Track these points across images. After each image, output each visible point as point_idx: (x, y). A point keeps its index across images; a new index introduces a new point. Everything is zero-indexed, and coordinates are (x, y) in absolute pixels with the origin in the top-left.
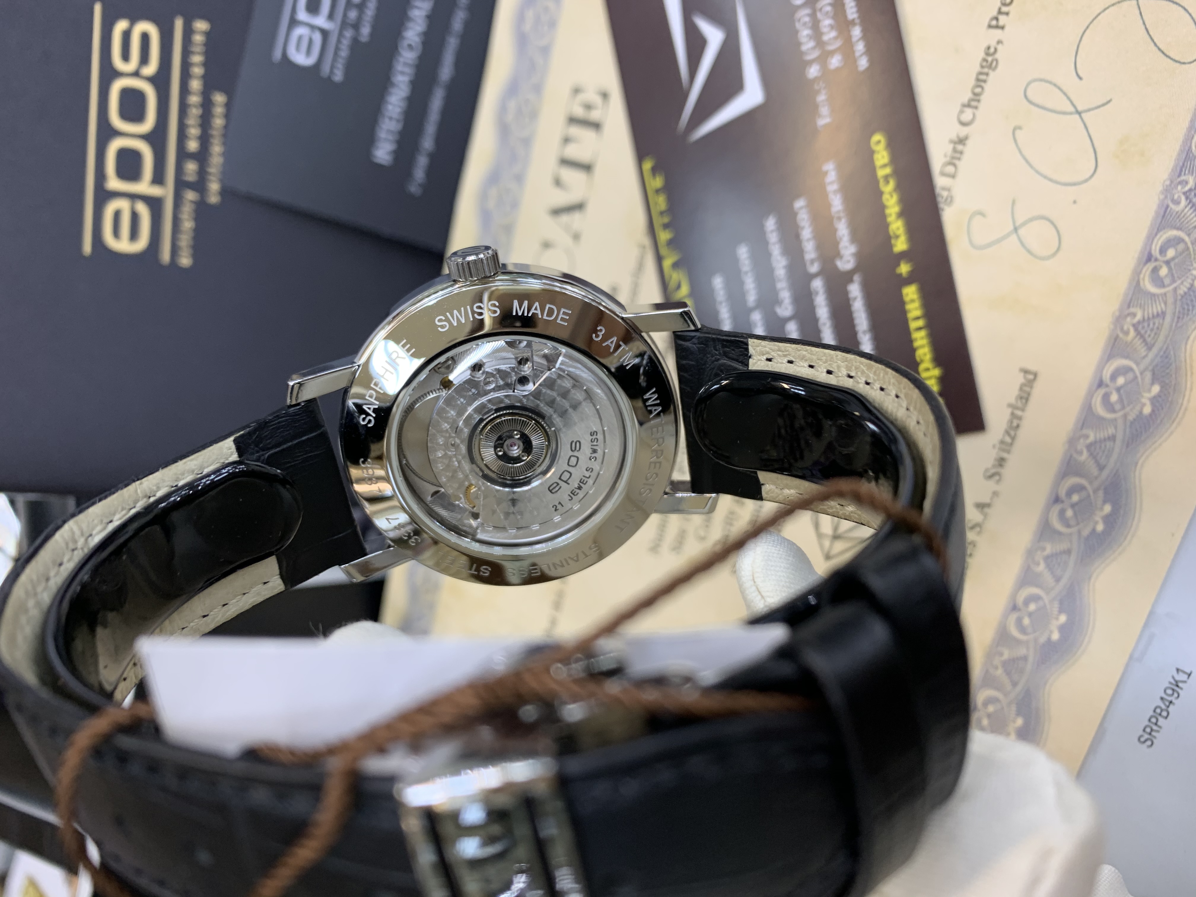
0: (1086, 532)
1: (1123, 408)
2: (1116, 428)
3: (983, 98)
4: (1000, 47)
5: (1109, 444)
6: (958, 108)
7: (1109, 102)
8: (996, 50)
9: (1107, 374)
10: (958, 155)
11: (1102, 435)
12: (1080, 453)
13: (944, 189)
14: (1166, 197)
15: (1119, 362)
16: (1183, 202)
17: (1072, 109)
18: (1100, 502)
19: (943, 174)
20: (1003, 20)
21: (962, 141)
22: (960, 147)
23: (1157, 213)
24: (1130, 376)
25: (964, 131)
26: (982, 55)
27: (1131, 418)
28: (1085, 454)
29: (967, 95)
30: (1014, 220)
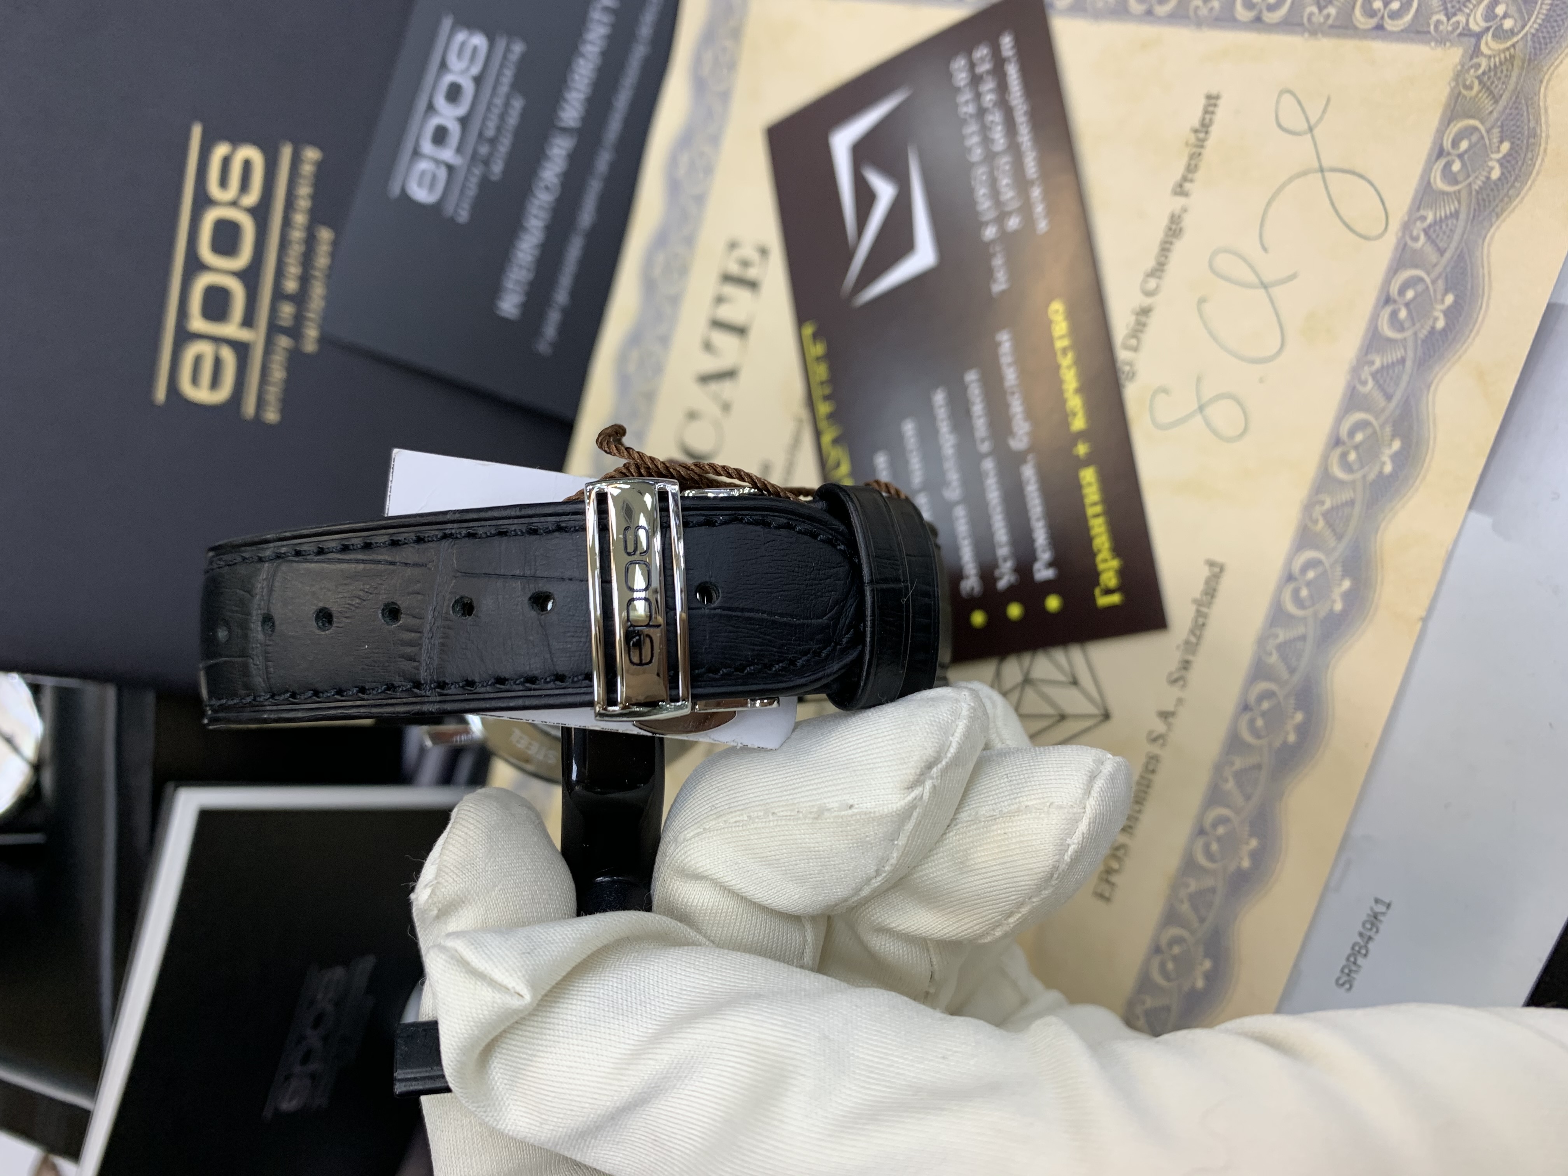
1: (1314, 604)
2: (1307, 626)
3: (1167, 268)
4: (1184, 215)
5: (1299, 645)
6: (1141, 277)
7: (1295, 275)
8: (1180, 217)
9: (1296, 567)
10: (1140, 328)
11: (1292, 634)
12: (1270, 653)
13: (1126, 362)
15: (1310, 555)
16: (1371, 383)
17: (1258, 282)
18: (1291, 709)
19: (1126, 347)
20: (1187, 186)
21: (1146, 311)
22: (1143, 318)
23: (1344, 394)
24: (1320, 569)
25: (1147, 302)
26: (1167, 222)
27: (1322, 614)
28: (1275, 656)
29: (1151, 264)
30: (1199, 398)
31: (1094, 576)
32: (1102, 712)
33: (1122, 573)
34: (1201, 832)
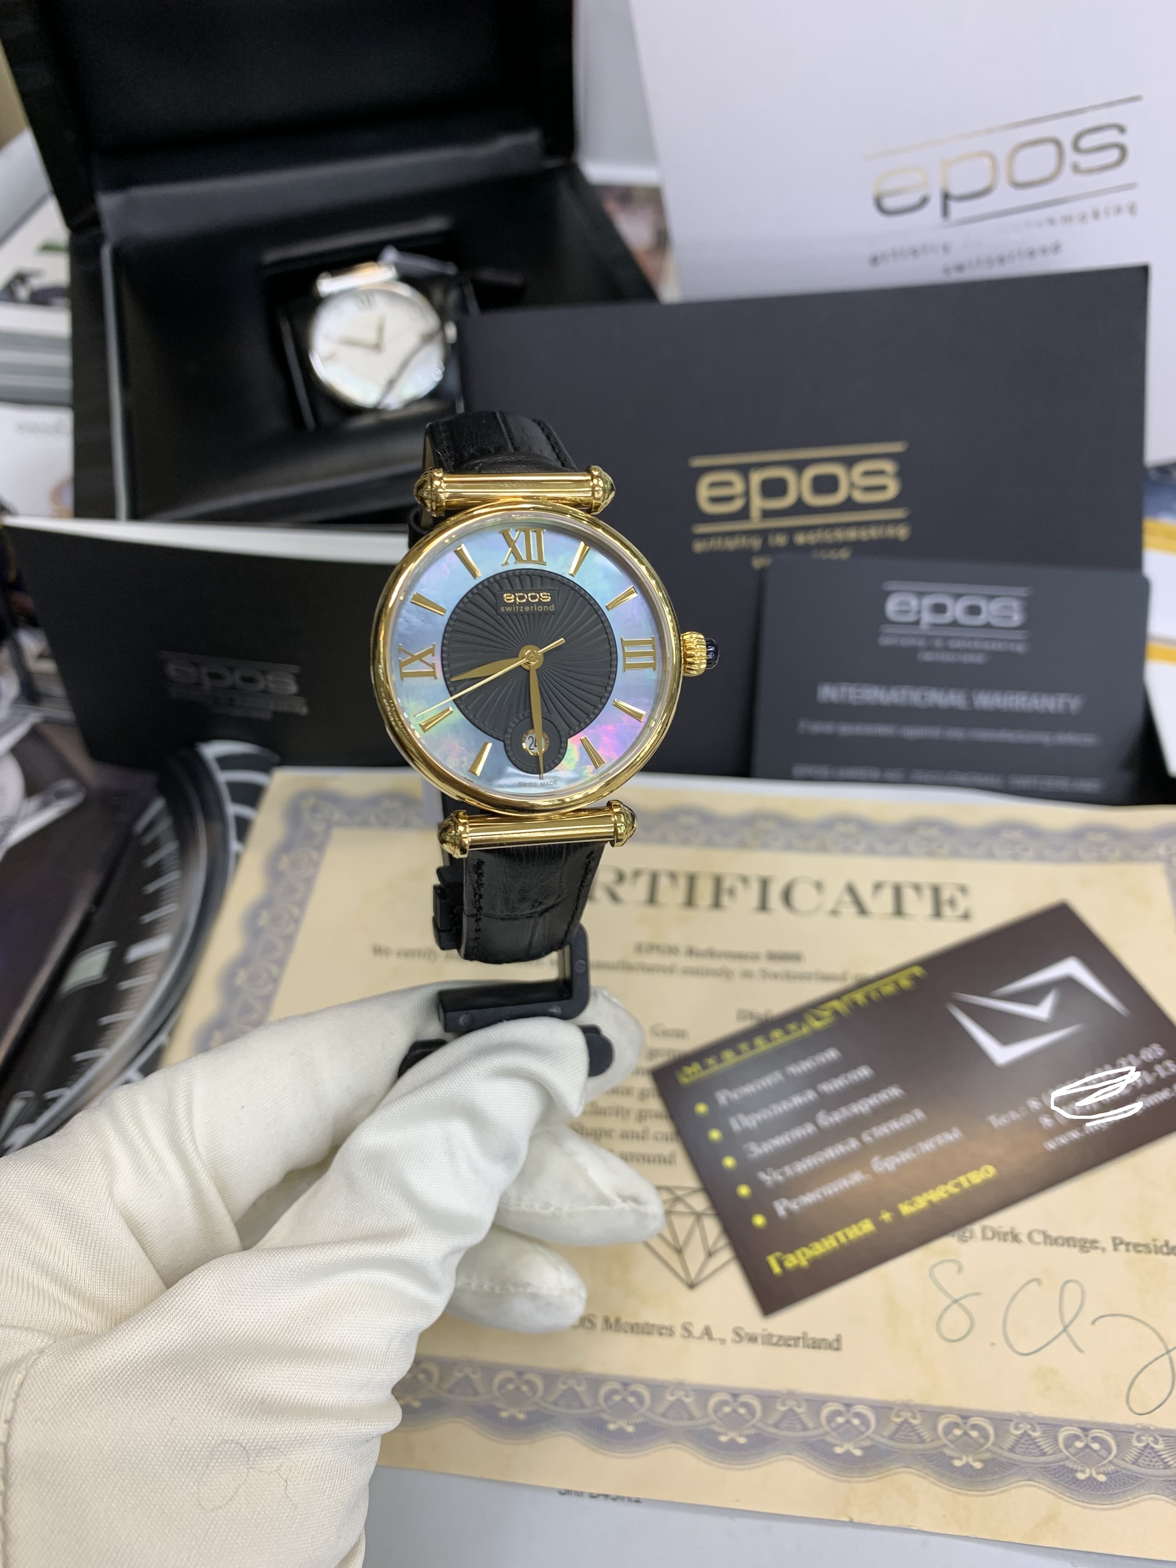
0: (715, 1428)
1: (834, 1430)
2: (815, 1428)
3: (1055, 1247)
4: (1099, 1251)
5: (799, 1427)
6: (1042, 1228)
7: (1081, 1351)
8: (1097, 1248)
9: (859, 1409)
10: (1002, 1237)
11: (805, 1418)
12: (784, 1405)
13: (972, 1233)
14: (1018, 1417)
15: (871, 1417)
16: (1018, 1433)
17: (1067, 1321)
18: (746, 1432)
19: (984, 1229)
20: (1122, 1248)
21: (1016, 1238)
22: (1010, 1237)
23: (1003, 1414)
24: (863, 1429)
25: (1024, 1237)
26: (1090, 1237)
27: (828, 1439)
28: (783, 1409)
29: (1053, 1233)
30: (962, 1298)
31: (791, 1248)
32: (695, 1282)
33: (798, 1270)
34: (626, 1384)
